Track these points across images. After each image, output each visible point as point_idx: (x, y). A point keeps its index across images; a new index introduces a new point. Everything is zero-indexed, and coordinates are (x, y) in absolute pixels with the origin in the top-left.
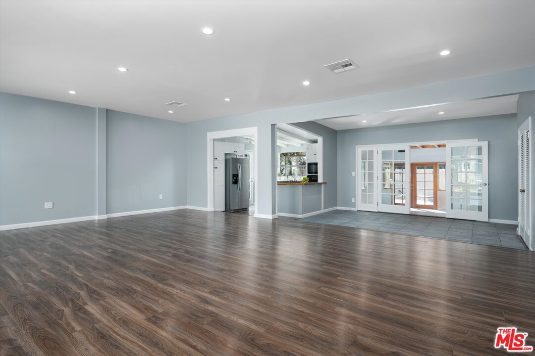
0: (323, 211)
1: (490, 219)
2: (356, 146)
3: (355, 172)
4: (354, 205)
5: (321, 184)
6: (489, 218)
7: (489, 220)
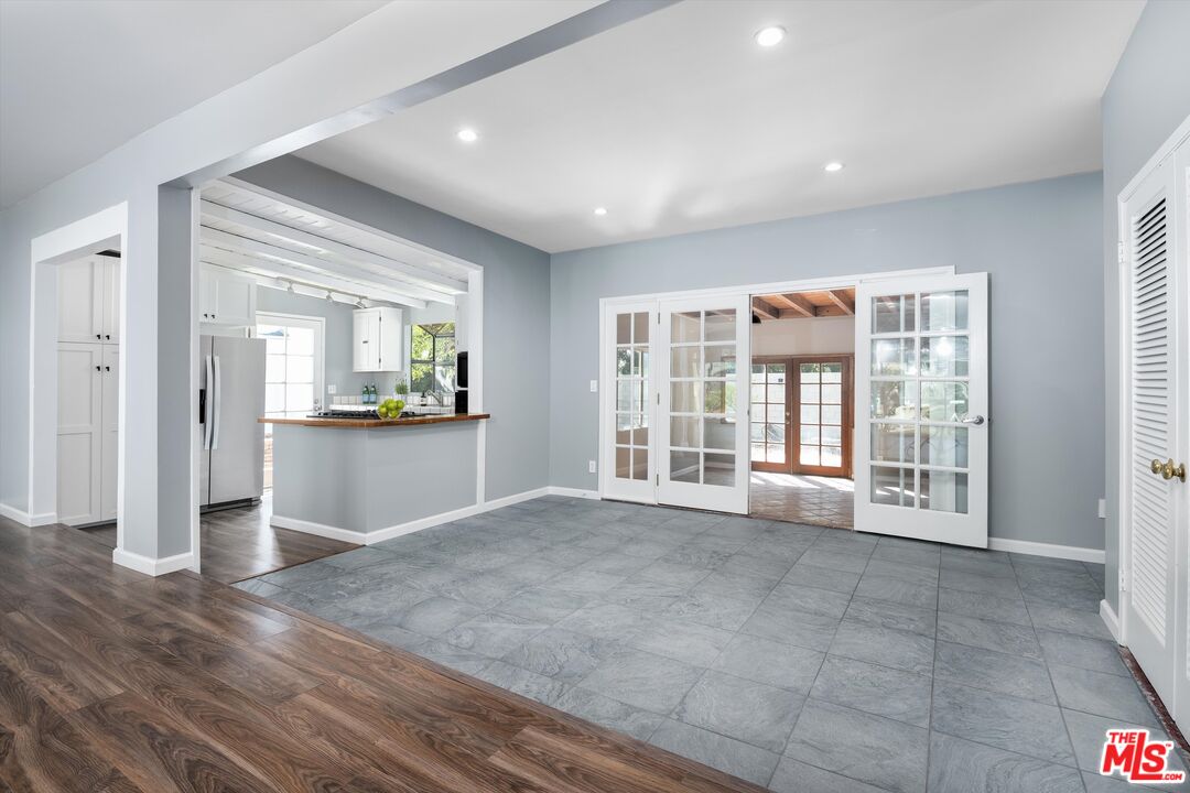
0: (481, 506)
1: (994, 539)
2: (602, 301)
3: (598, 380)
4: (593, 483)
5: (477, 418)
6: (990, 534)
7: (989, 542)
